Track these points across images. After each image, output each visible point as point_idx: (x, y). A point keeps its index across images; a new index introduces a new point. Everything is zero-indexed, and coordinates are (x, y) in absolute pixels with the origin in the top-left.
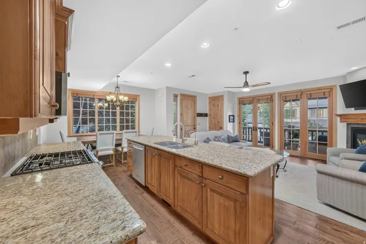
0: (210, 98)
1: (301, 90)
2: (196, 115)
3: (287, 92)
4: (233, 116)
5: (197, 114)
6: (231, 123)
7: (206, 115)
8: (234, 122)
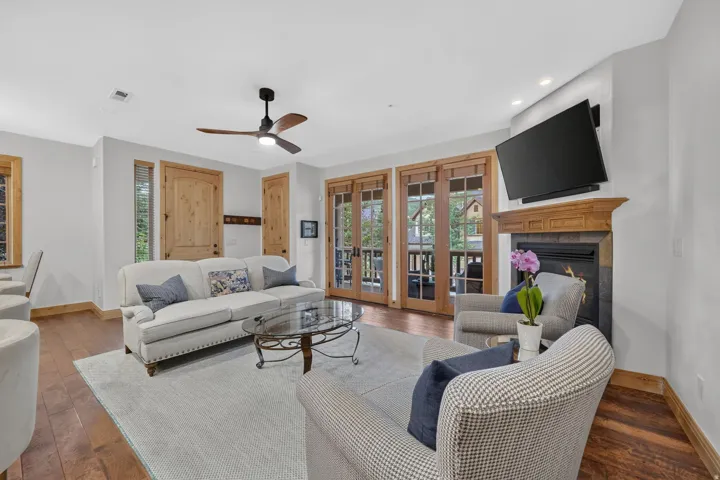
0: (266, 180)
1: (436, 161)
2: (222, 220)
3: (413, 168)
4: (316, 223)
5: (226, 217)
6: (310, 241)
7: (256, 221)
8: (316, 236)
